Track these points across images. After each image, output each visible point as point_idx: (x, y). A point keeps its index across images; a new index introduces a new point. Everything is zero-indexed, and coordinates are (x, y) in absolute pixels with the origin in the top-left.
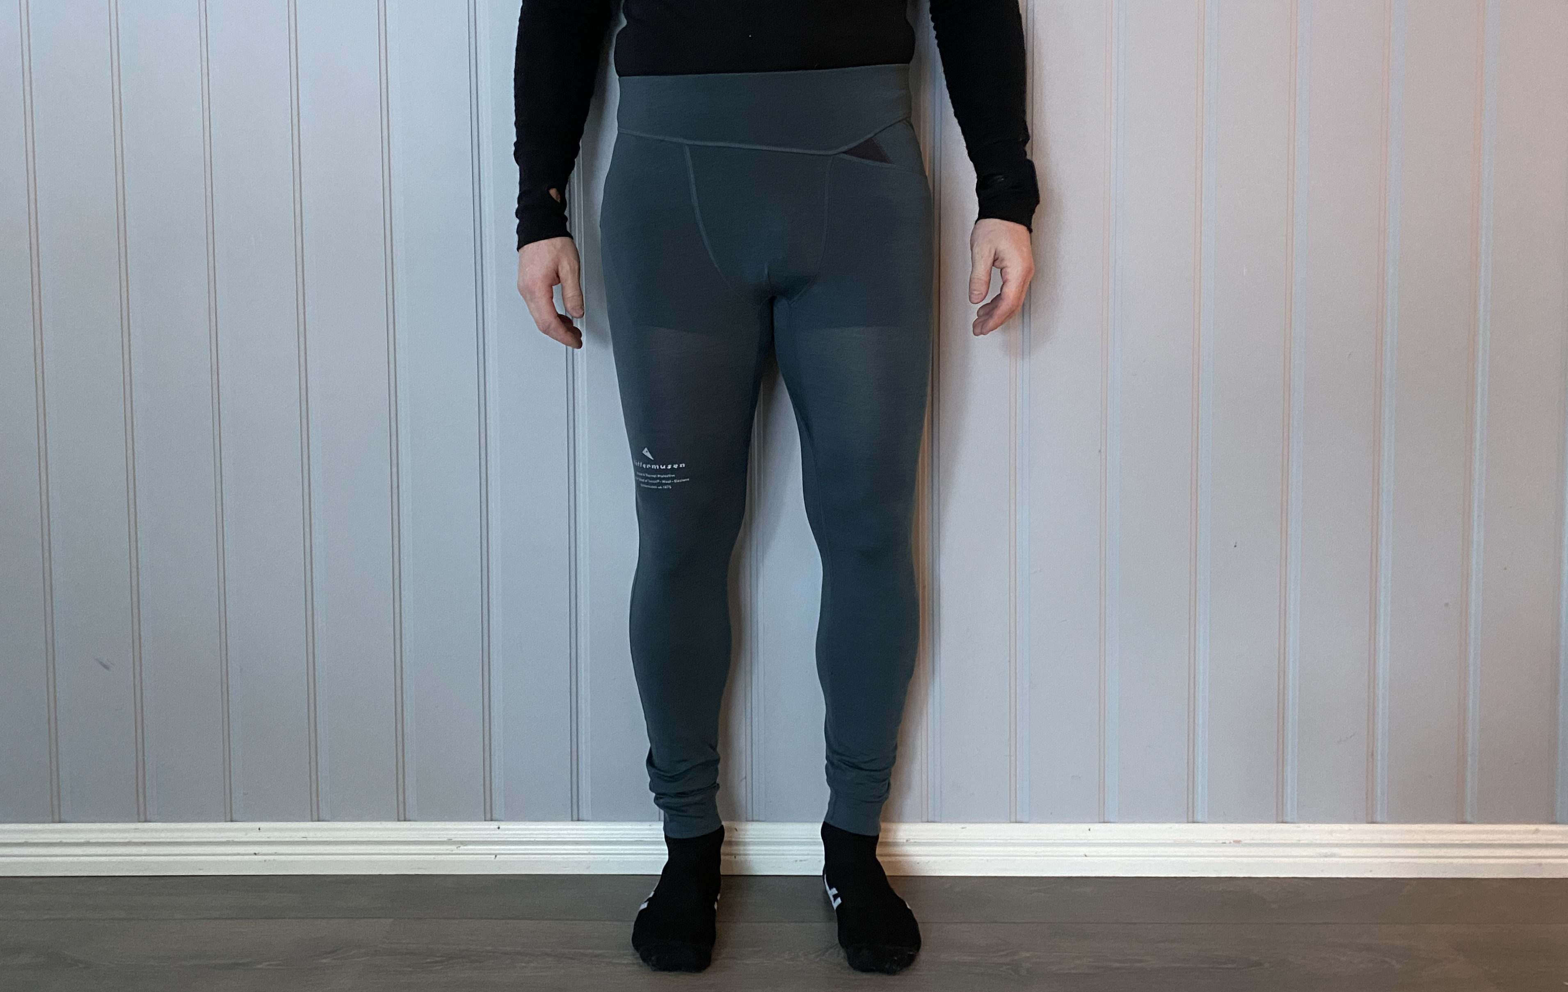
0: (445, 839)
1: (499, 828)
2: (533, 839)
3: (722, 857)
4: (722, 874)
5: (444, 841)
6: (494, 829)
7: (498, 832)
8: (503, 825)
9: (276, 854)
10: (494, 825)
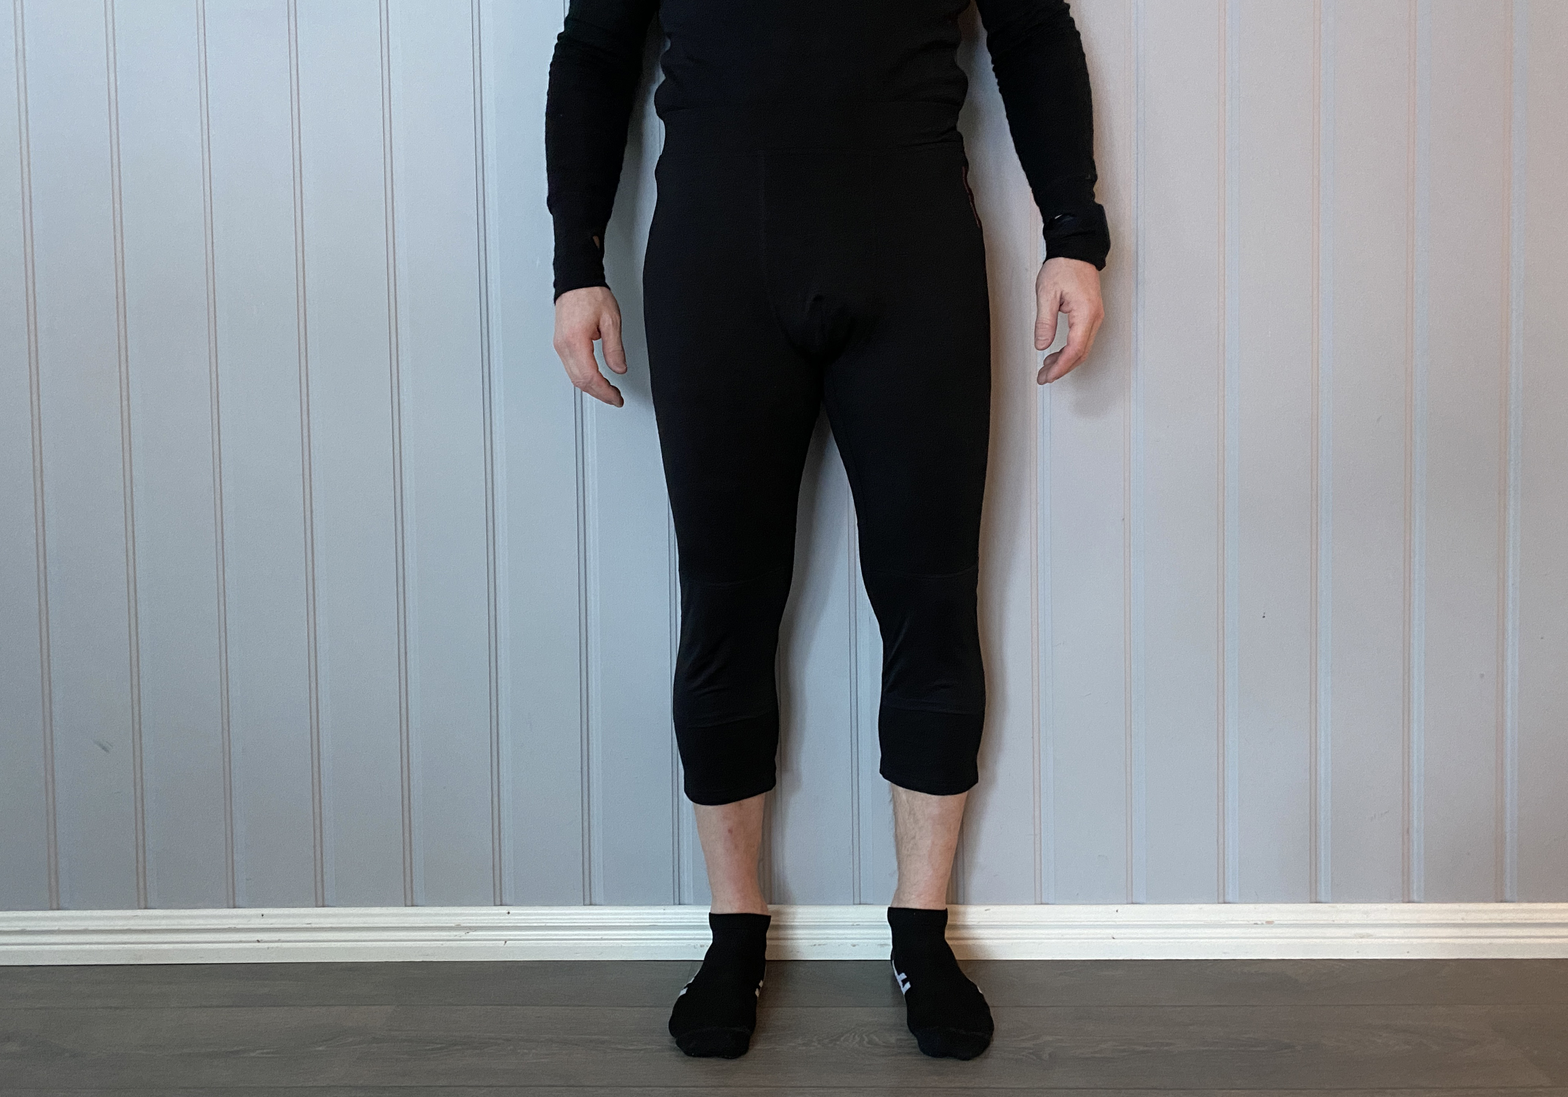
0: (453, 925)
1: (509, 913)
2: (544, 924)
3: (768, 942)
4: (767, 958)
5: (451, 927)
6: (503, 915)
7: (507, 917)
8: (513, 910)
9: (279, 941)
10: (503, 910)
